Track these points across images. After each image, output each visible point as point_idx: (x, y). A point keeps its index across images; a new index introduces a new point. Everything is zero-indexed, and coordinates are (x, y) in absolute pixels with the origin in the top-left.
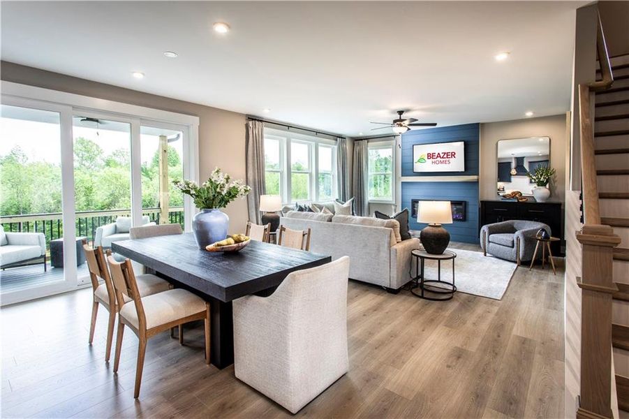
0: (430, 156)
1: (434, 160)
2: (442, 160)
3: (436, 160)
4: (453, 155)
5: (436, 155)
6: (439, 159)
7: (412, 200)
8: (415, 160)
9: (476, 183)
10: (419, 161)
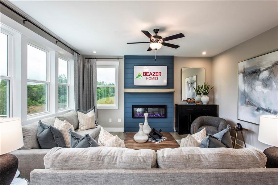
0: (145, 74)
1: (147, 77)
2: (153, 77)
3: (149, 77)
4: (160, 74)
5: (149, 73)
6: (151, 76)
7: (133, 105)
8: (135, 76)
9: (172, 94)
10: (137, 77)
